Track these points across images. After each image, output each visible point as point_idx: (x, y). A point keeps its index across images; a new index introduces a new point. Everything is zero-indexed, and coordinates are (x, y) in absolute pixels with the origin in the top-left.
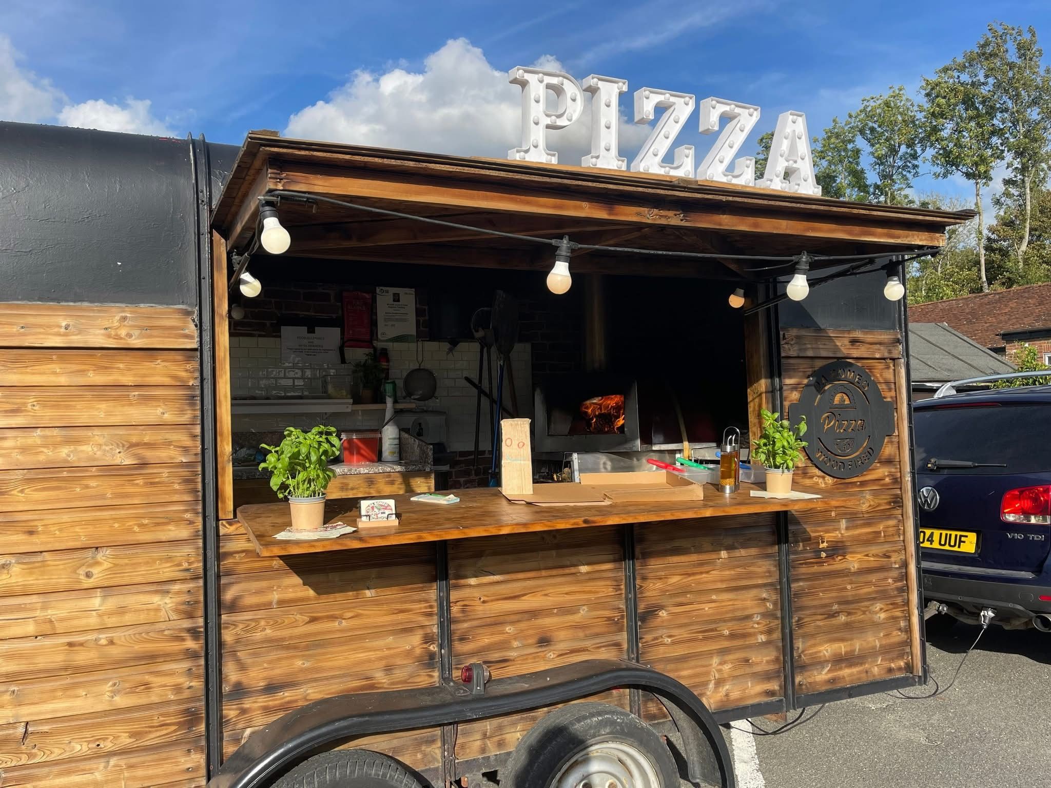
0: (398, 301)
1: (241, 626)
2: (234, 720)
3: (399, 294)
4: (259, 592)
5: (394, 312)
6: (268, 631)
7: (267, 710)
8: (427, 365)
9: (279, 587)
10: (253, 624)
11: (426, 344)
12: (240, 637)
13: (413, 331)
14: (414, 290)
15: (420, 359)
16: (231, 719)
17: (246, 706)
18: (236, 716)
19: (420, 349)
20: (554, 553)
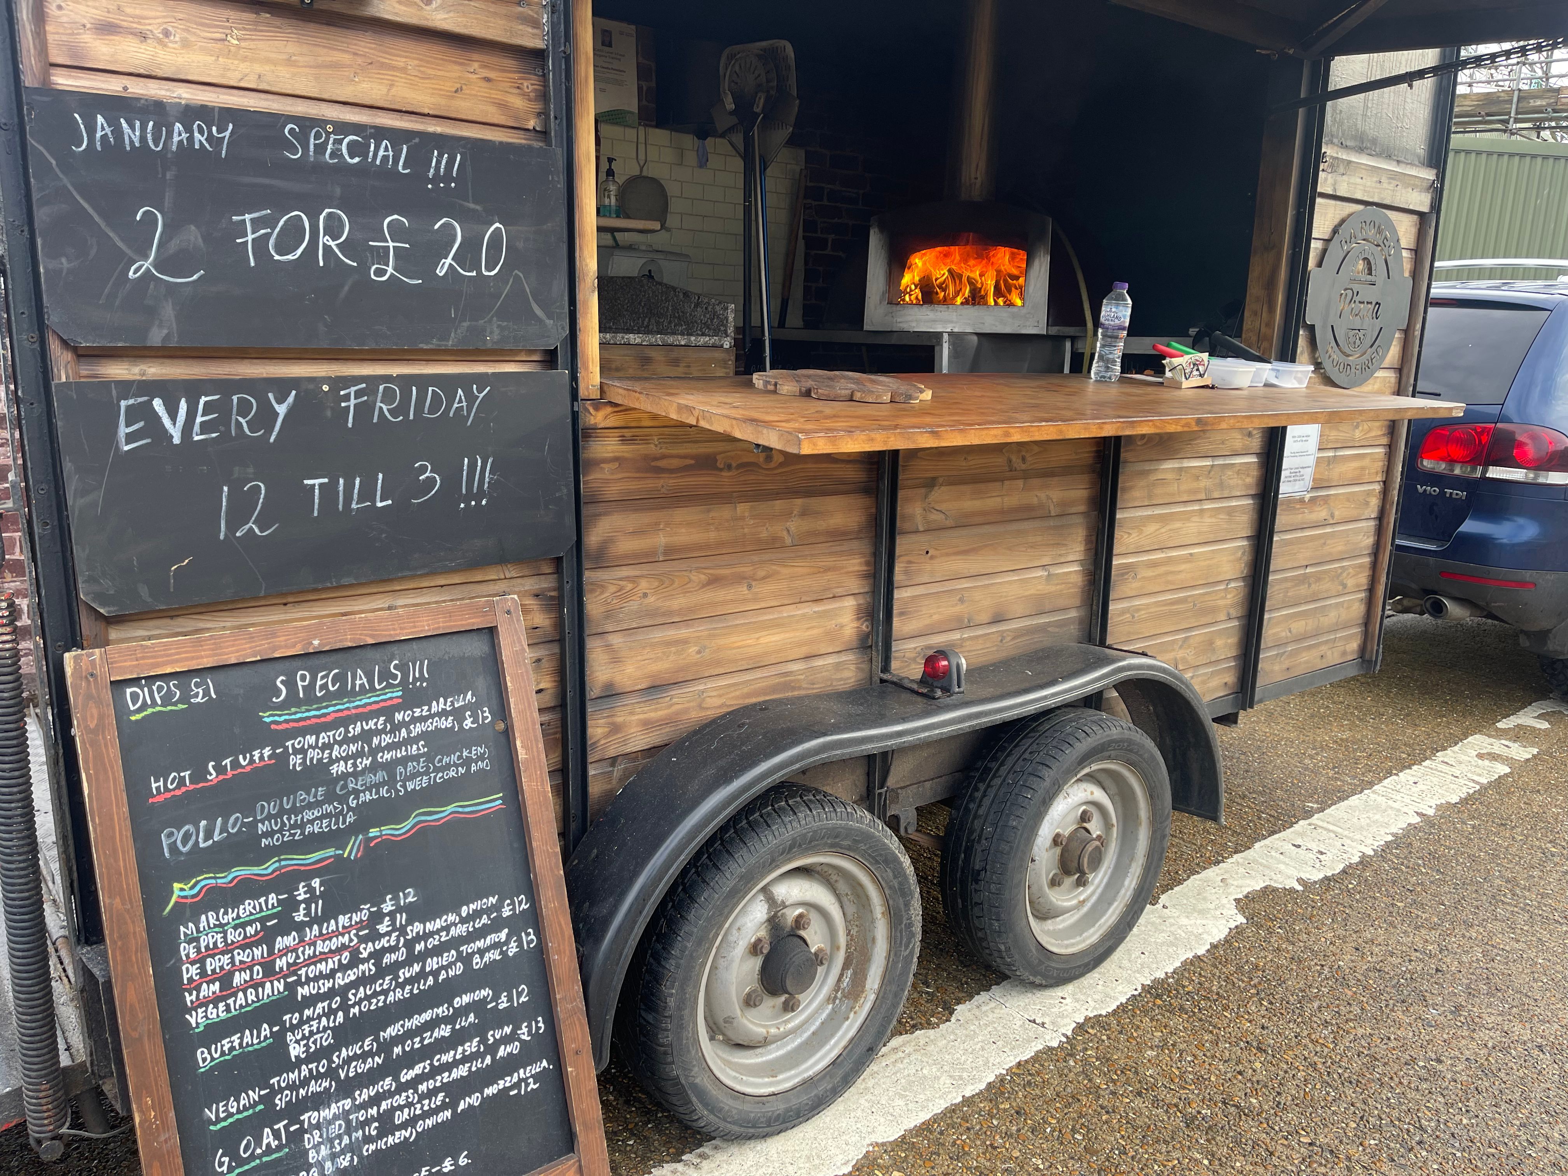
0: (610, 45)
1: (612, 589)
2: (602, 742)
3: (610, 33)
4: (638, 533)
5: (606, 65)
6: (651, 599)
7: (647, 724)
8: (652, 171)
9: (667, 524)
10: (630, 586)
11: (651, 131)
12: (610, 607)
13: (633, 106)
14: (633, 27)
15: (642, 157)
16: (599, 740)
17: (619, 720)
18: (606, 736)
19: (642, 139)
20: (1020, 483)
